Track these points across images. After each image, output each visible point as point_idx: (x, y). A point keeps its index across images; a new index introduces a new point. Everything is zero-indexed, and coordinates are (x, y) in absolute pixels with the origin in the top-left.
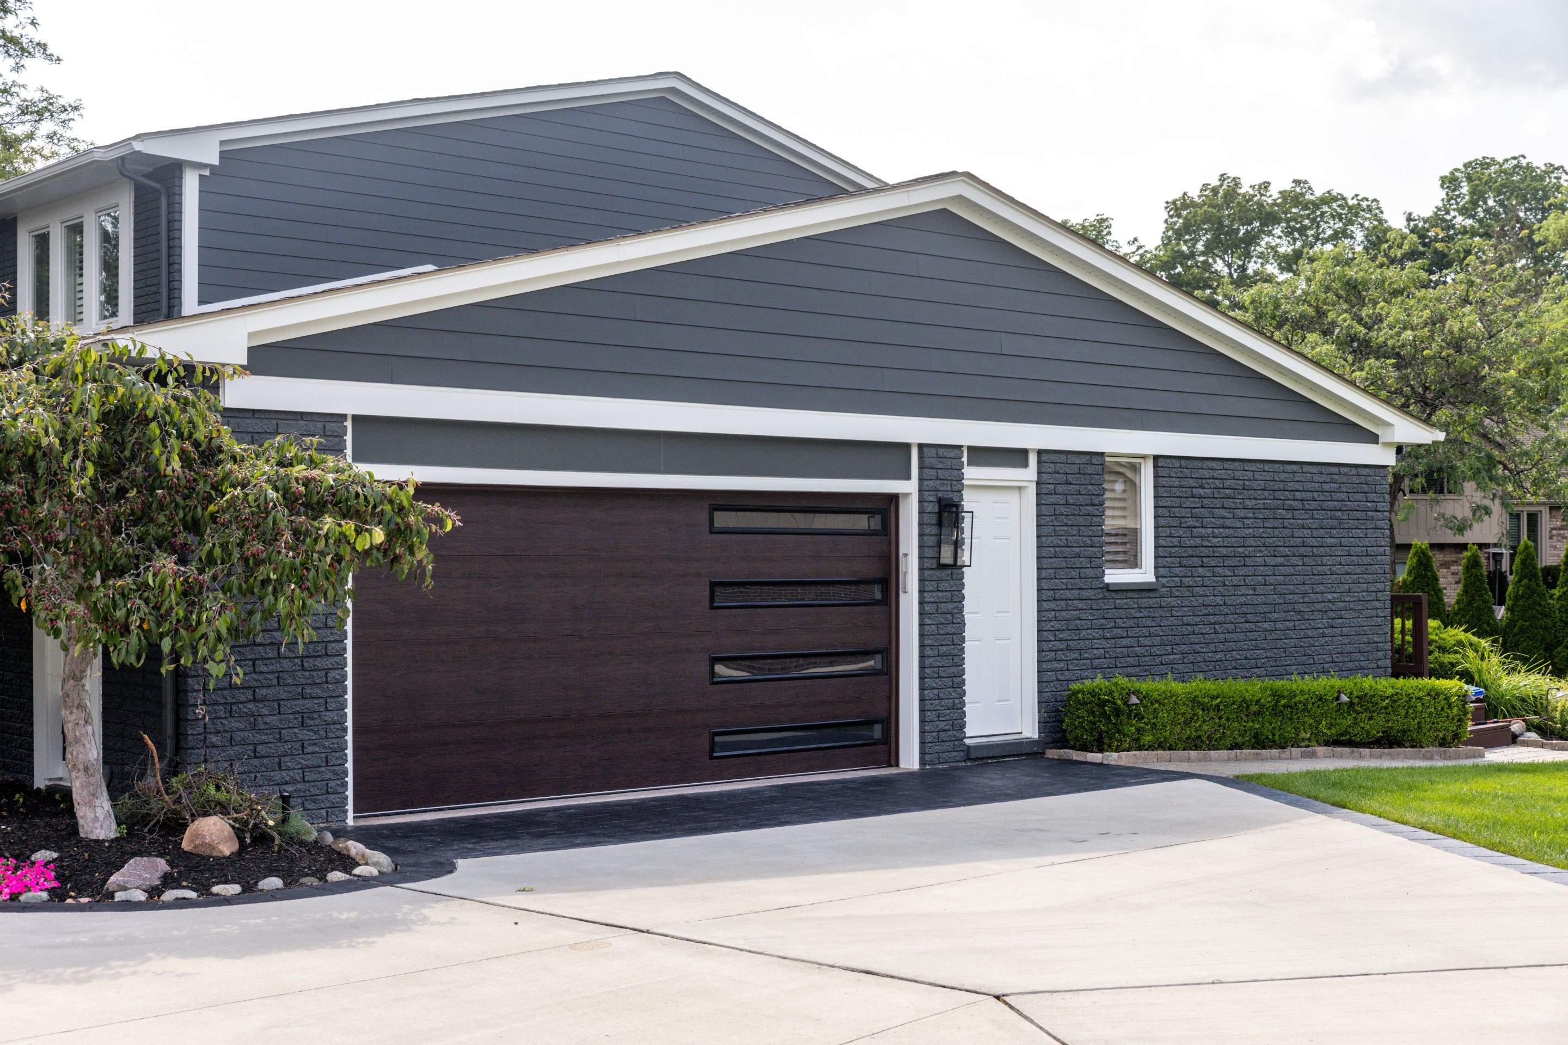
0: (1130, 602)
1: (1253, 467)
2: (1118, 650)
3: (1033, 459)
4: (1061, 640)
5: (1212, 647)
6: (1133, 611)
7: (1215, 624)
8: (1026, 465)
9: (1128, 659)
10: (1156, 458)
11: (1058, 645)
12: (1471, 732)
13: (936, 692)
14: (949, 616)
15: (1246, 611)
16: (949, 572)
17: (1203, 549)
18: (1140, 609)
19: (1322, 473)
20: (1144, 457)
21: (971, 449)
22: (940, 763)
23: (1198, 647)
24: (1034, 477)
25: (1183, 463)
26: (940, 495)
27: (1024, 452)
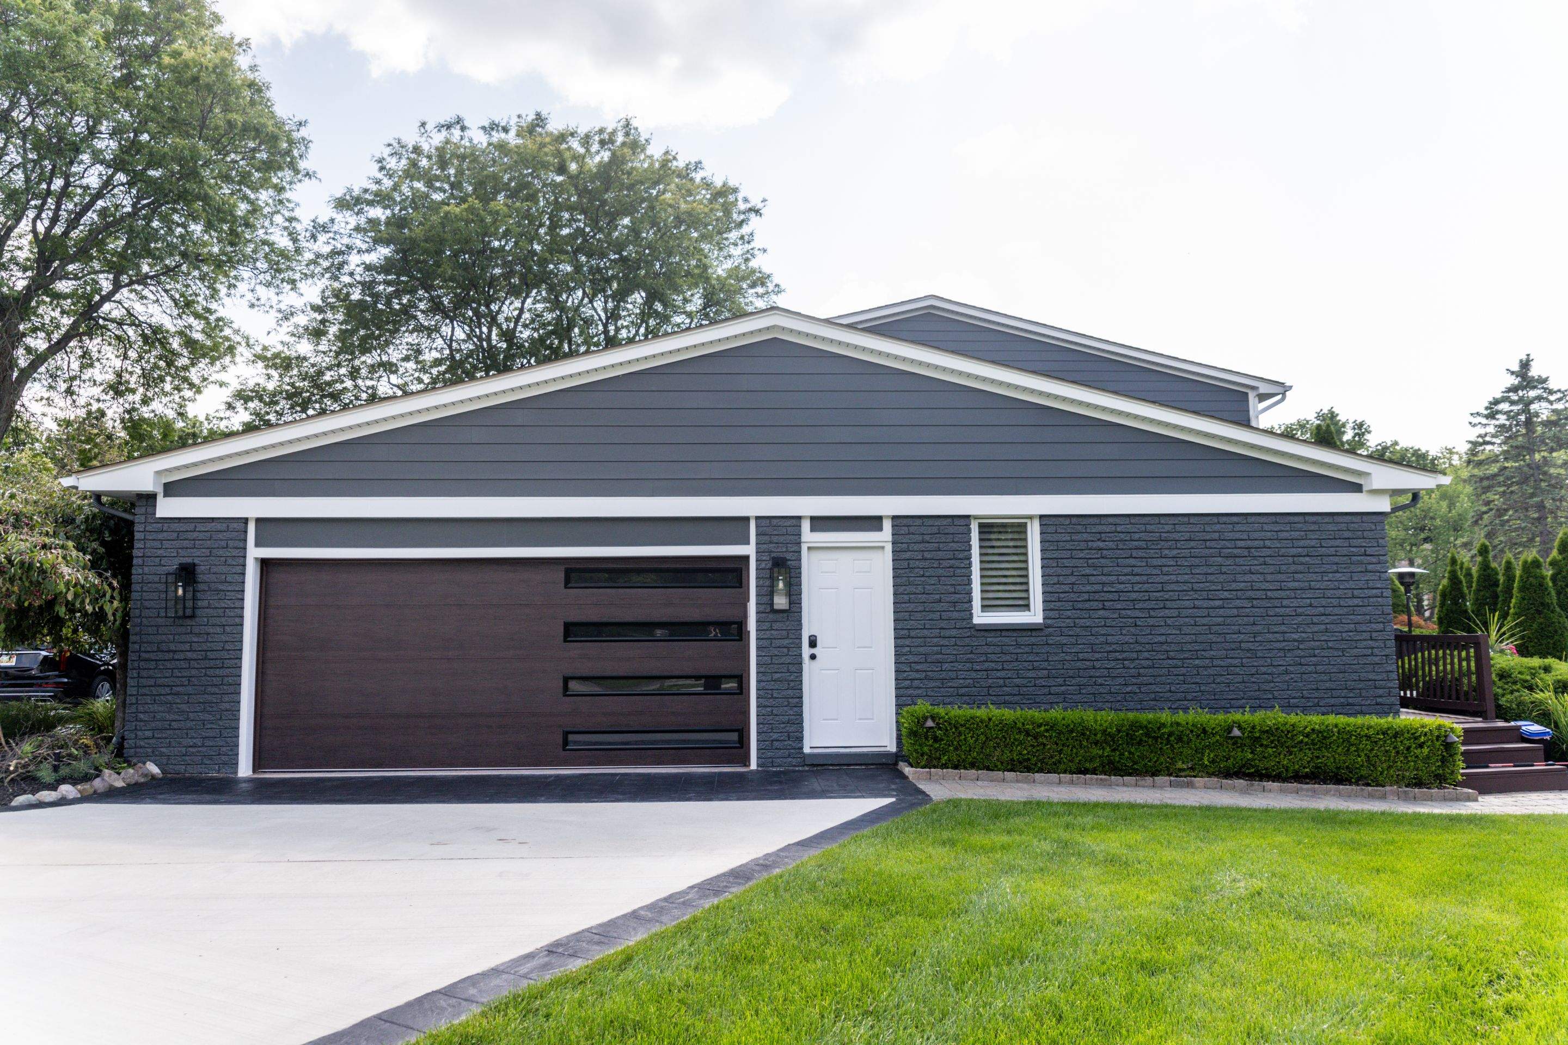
0: (1006, 640)
1: (1172, 521)
2: (990, 681)
3: (887, 525)
4: (917, 671)
5: (1121, 680)
6: (1011, 648)
7: (1124, 659)
8: (880, 529)
9: (1005, 689)
10: (1041, 517)
11: (914, 675)
12: (1463, 775)
13: (769, 709)
14: (785, 650)
15: (1168, 649)
16: (785, 615)
17: (1103, 594)
18: (1018, 645)
19: (1277, 523)
20: (1031, 517)
21: (813, 519)
22: (773, 766)
23: (1100, 681)
24: (890, 538)
25: (1074, 520)
26: (773, 555)
27: (879, 519)
